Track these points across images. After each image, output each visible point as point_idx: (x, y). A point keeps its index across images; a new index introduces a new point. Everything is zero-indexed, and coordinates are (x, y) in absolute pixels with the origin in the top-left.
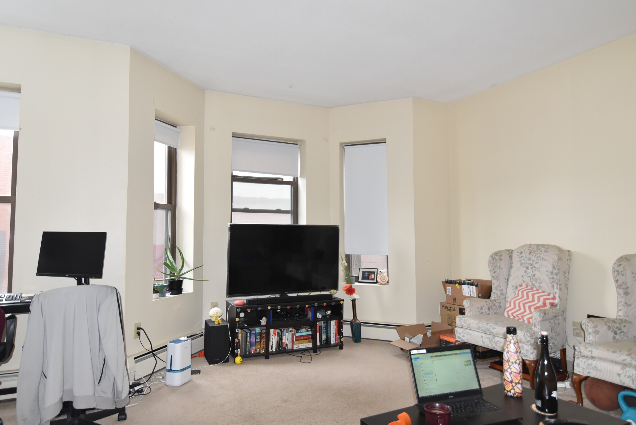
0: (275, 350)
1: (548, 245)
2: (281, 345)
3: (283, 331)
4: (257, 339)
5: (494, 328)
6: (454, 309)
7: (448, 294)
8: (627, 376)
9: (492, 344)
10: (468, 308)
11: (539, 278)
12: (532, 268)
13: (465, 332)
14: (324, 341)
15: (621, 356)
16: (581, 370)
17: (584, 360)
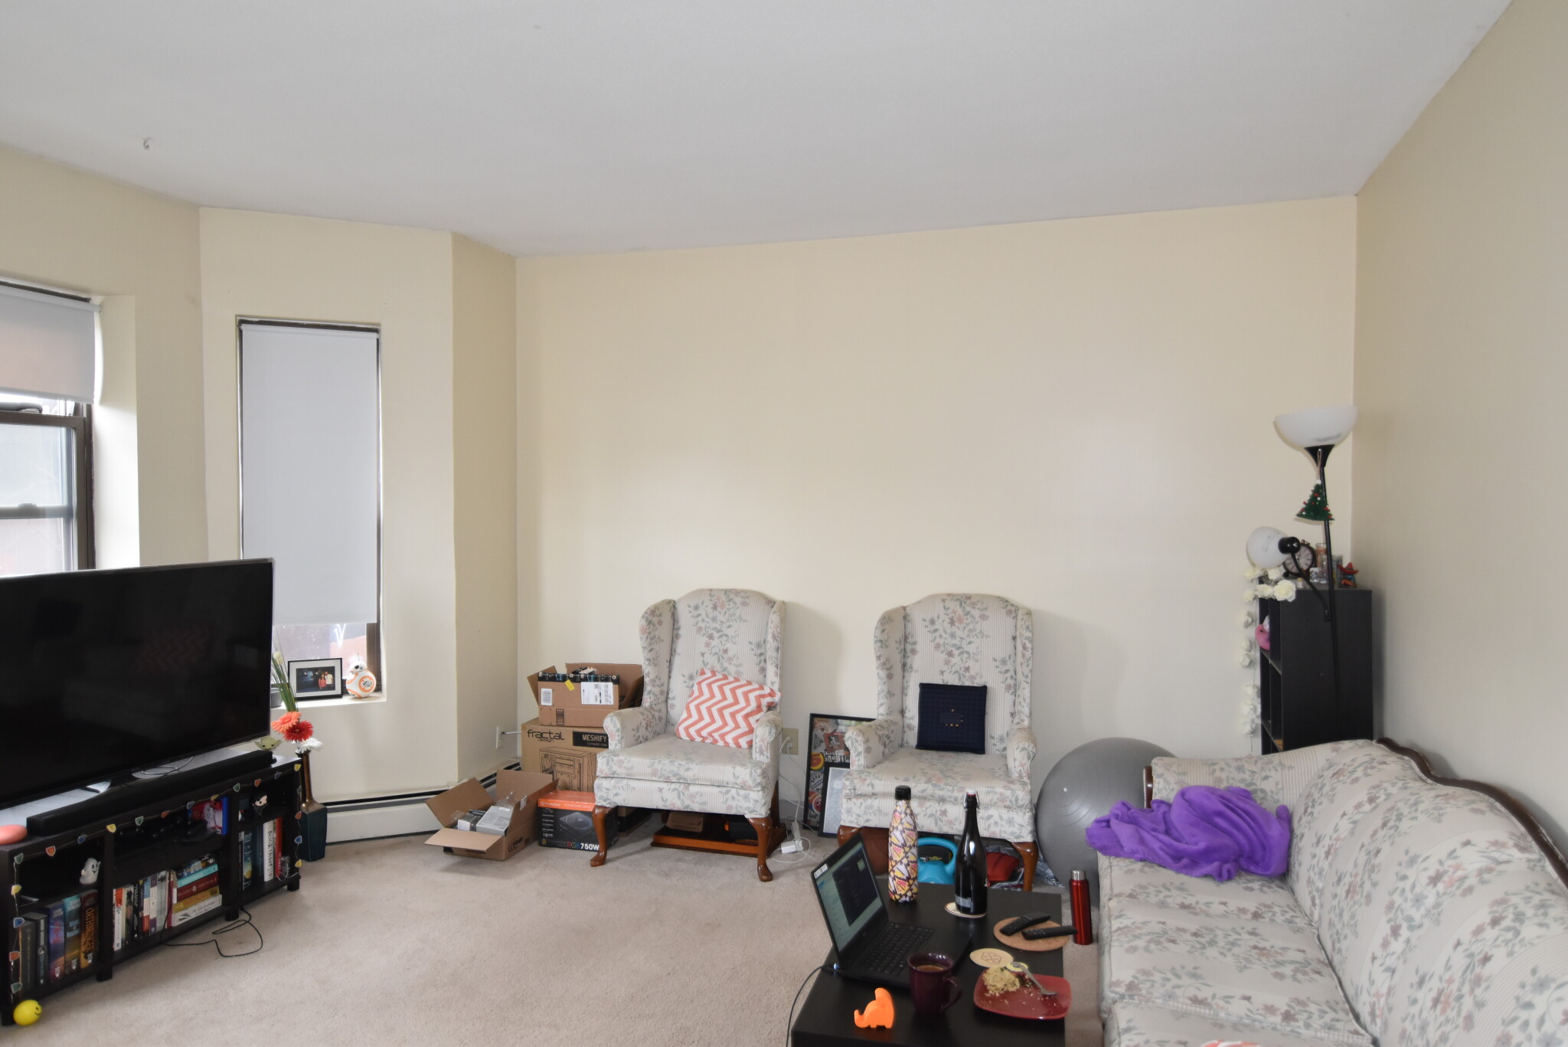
0: (120, 947)
1: (746, 591)
2: (137, 927)
3: (142, 887)
4: (71, 930)
5: (688, 769)
6: (560, 737)
7: (543, 703)
8: (927, 816)
9: (683, 801)
10: (617, 734)
11: (734, 656)
12: (721, 636)
13: (620, 785)
14: (246, 880)
15: (919, 785)
16: (853, 819)
17: (860, 801)
